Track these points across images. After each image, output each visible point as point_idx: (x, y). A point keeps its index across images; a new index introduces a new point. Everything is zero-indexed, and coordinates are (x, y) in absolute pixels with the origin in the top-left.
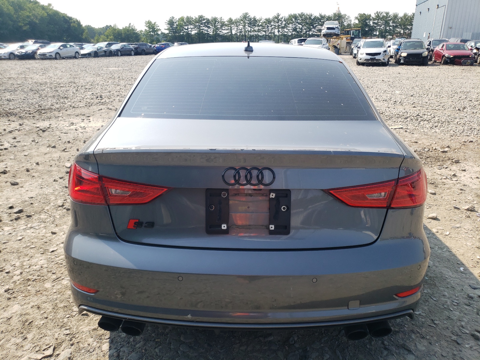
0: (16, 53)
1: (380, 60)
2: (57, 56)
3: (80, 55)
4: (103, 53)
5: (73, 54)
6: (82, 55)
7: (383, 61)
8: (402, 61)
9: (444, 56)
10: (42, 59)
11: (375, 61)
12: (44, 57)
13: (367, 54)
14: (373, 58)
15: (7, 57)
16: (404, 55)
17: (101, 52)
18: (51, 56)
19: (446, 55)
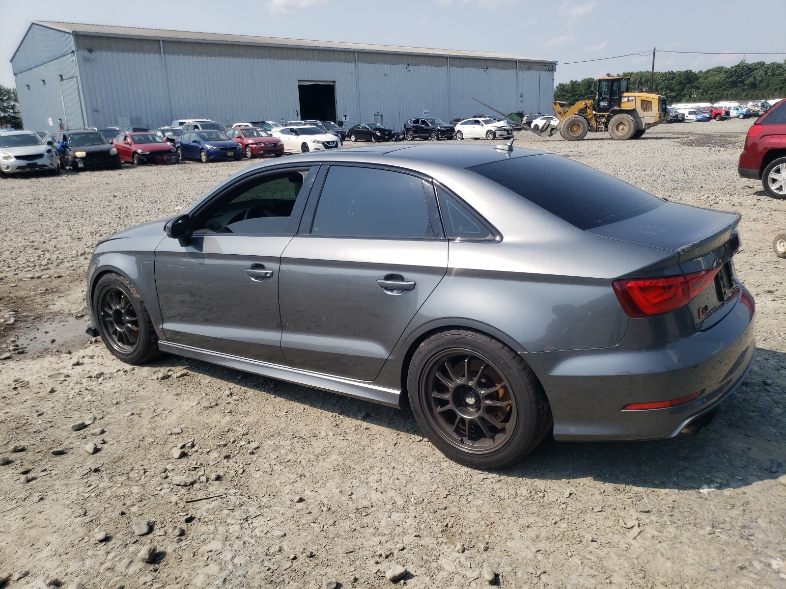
1: (46, 166)
7: (51, 167)
8: (81, 165)
9: (135, 152)
11: (38, 169)
13: (18, 157)
14: (32, 163)
16: (80, 154)
19: (139, 151)
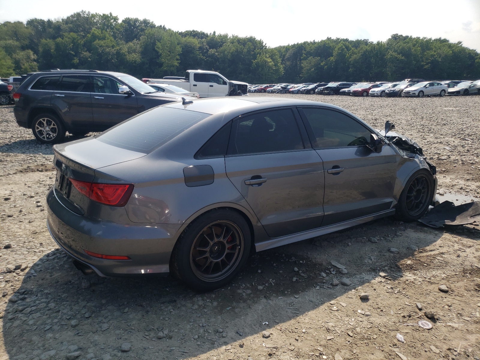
0: (386, 91)
2: (421, 94)
3: (447, 92)
4: (477, 91)
5: (439, 92)
6: (449, 93)
10: (407, 97)
12: (409, 95)
15: (379, 94)
17: (472, 90)
18: (415, 94)
